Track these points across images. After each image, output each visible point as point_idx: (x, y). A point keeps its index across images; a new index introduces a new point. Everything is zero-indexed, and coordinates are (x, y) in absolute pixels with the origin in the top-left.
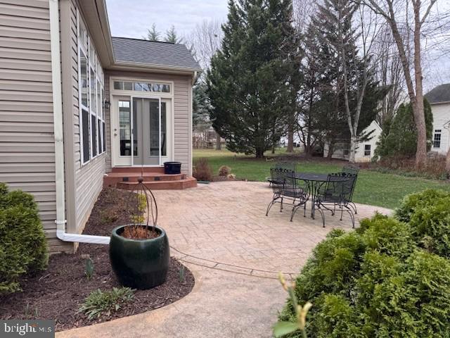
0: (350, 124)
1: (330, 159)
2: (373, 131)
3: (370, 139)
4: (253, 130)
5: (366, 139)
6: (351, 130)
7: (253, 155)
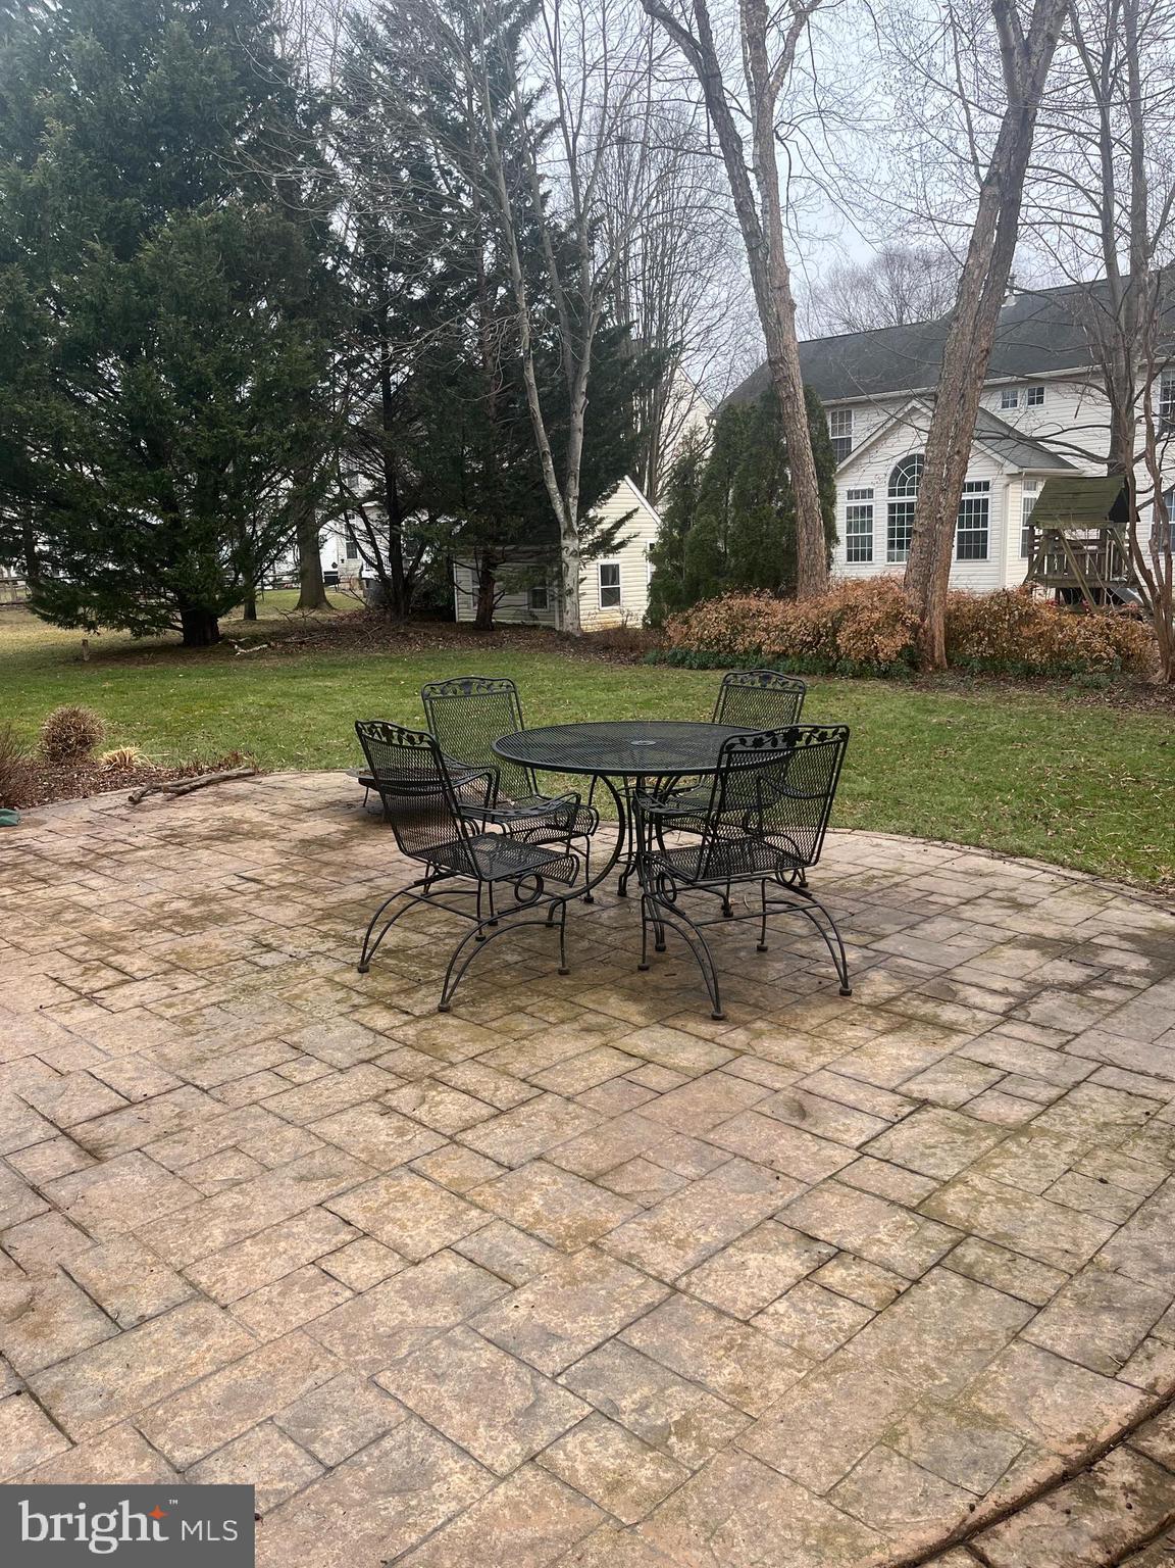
0: (553, 486)
1: (484, 626)
2: (629, 516)
3: (622, 544)
4: (154, 520)
5: (605, 544)
6: (559, 508)
7: (175, 635)
